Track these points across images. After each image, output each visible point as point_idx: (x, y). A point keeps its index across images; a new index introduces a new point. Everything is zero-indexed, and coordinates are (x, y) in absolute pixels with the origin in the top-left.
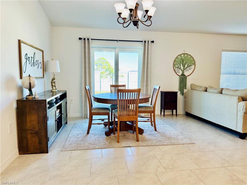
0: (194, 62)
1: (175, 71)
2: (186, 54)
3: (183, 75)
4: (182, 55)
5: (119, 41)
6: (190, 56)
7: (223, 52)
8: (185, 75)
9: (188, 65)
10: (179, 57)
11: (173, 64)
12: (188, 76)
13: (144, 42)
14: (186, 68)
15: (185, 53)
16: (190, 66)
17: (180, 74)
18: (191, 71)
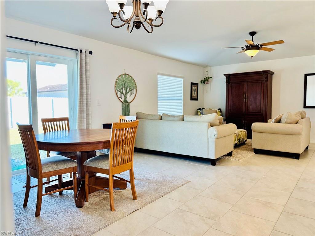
0: (135, 85)
1: (118, 96)
2: (127, 74)
3: (126, 101)
4: (123, 76)
5: (40, 43)
6: (132, 77)
7: (158, 76)
9: (130, 89)
10: (120, 77)
11: (114, 86)
12: (131, 102)
13: (79, 51)
14: (128, 92)
15: (126, 73)
16: (132, 90)
17: (123, 100)
18: (134, 95)
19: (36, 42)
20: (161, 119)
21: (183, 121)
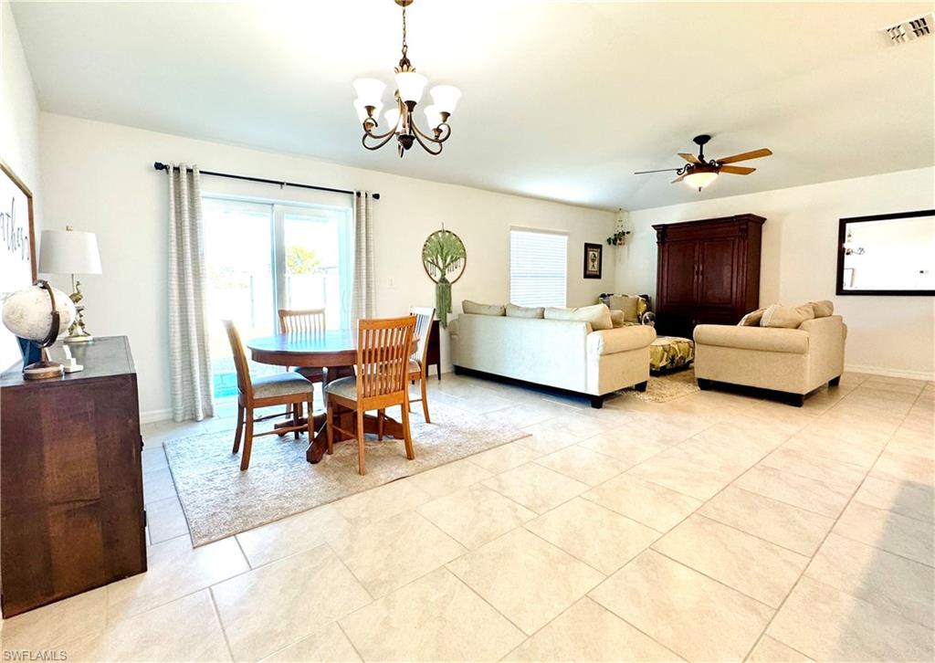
0: (463, 251)
1: (427, 272)
2: (447, 231)
3: (443, 280)
4: (440, 234)
5: (288, 184)
6: (456, 236)
7: (512, 232)
8: (447, 282)
9: (452, 258)
10: (433, 237)
11: (421, 254)
12: (454, 282)
13: (355, 194)
14: (449, 264)
15: (445, 229)
16: (456, 260)
17: (437, 279)
18: (460, 270)
19: (282, 184)
20: (504, 315)
21: (543, 318)
